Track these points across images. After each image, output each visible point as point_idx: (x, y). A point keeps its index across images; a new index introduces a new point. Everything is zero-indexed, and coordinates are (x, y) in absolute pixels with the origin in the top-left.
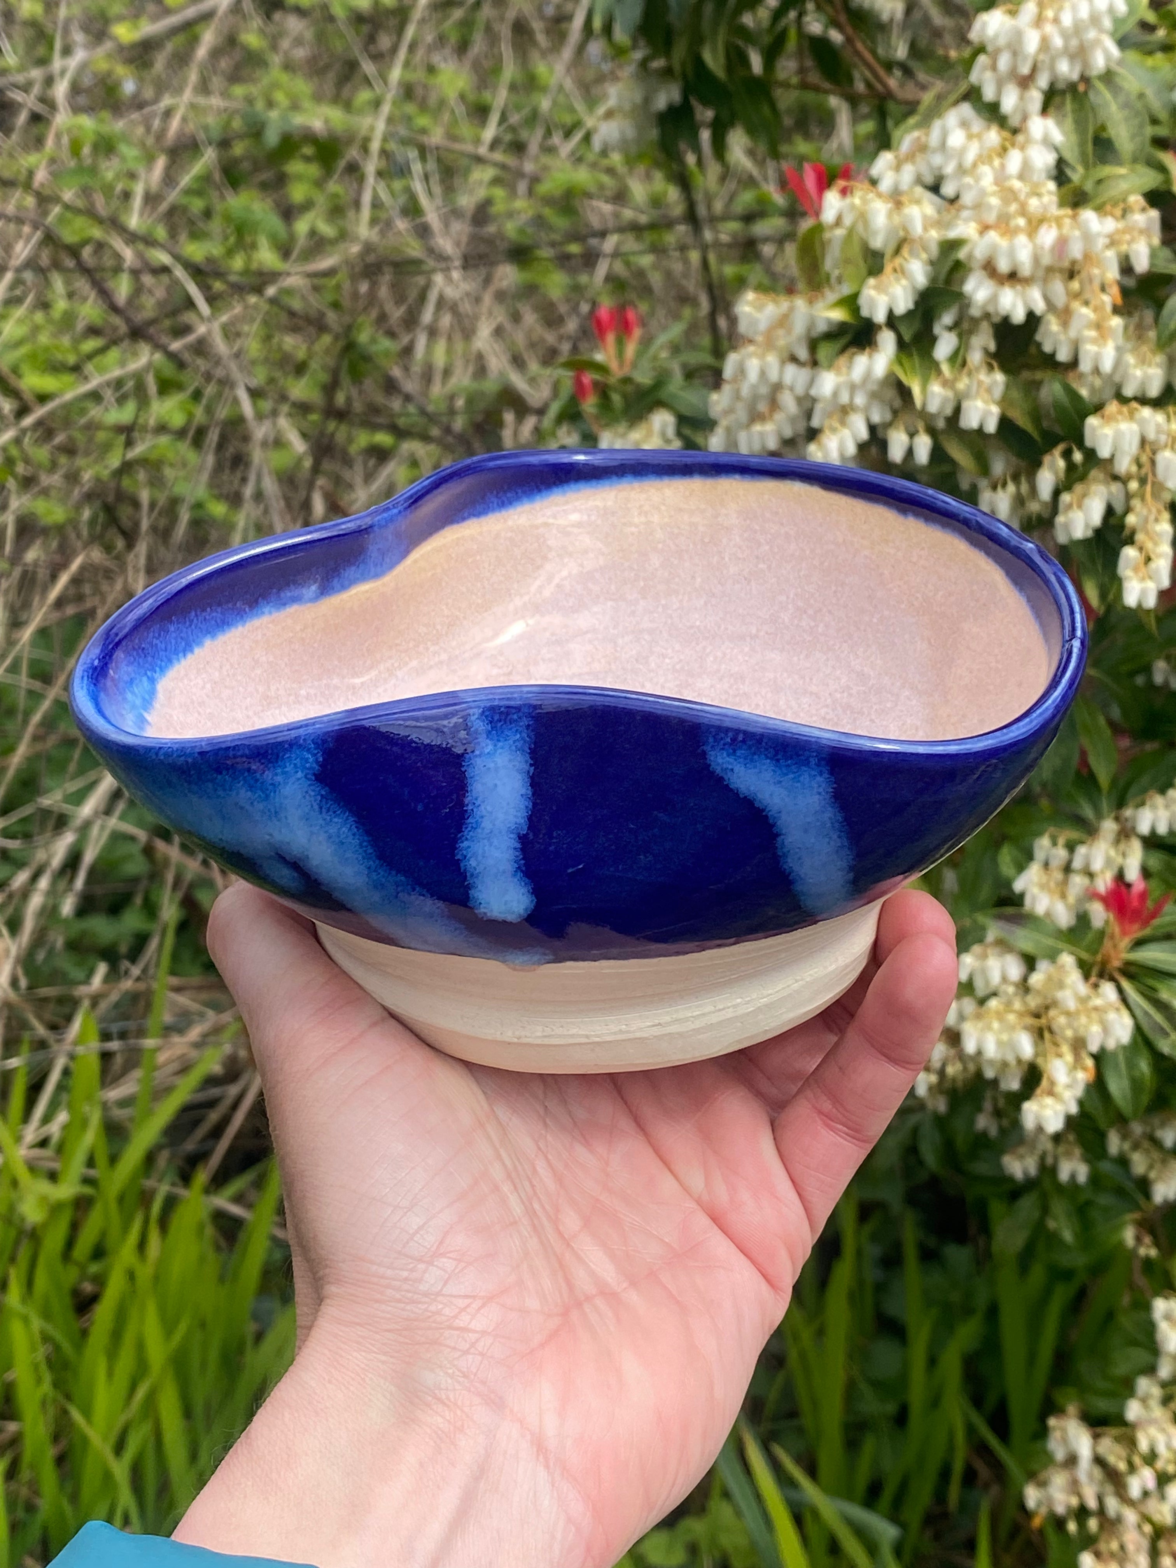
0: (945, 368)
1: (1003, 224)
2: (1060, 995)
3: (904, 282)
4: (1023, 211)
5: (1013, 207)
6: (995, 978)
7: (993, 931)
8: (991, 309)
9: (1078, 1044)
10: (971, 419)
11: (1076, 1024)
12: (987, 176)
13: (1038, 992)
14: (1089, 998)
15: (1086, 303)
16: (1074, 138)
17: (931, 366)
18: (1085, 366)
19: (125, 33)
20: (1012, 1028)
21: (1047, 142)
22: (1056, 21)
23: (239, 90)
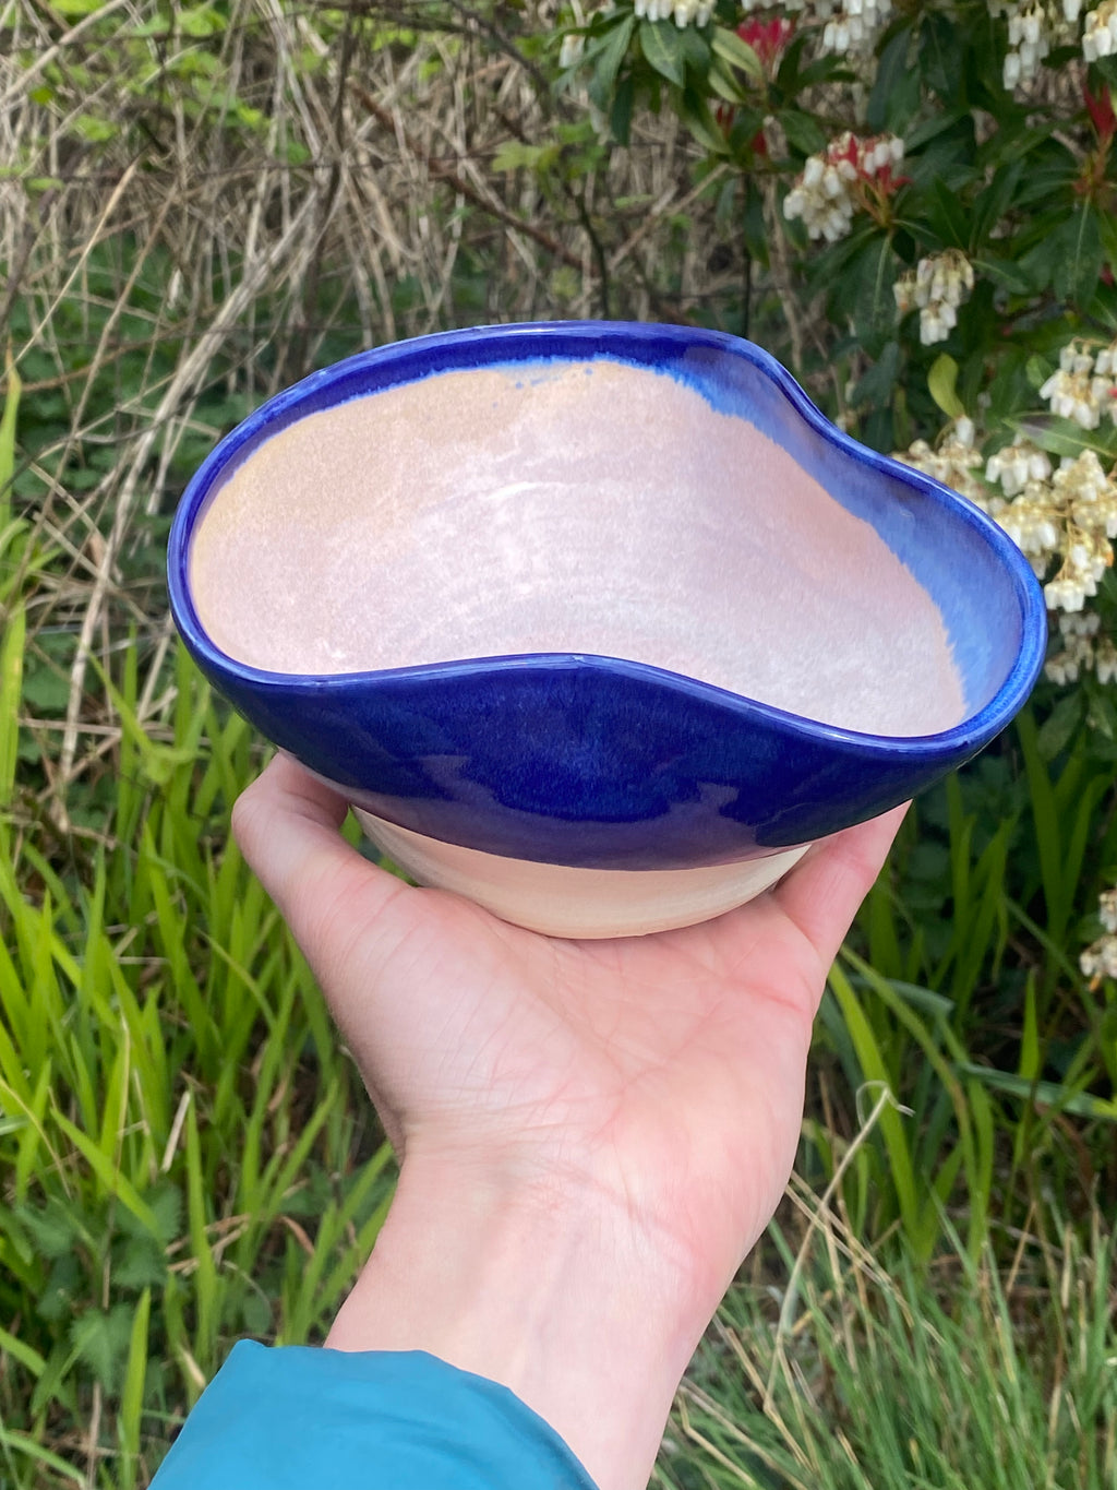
2: (1082, 489)
6: (1022, 477)
7: (1022, 434)
9: (1098, 531)
11: (1097, 513)
13: (1063, 488)
14: (1109, 490)
20: (1037, 521)
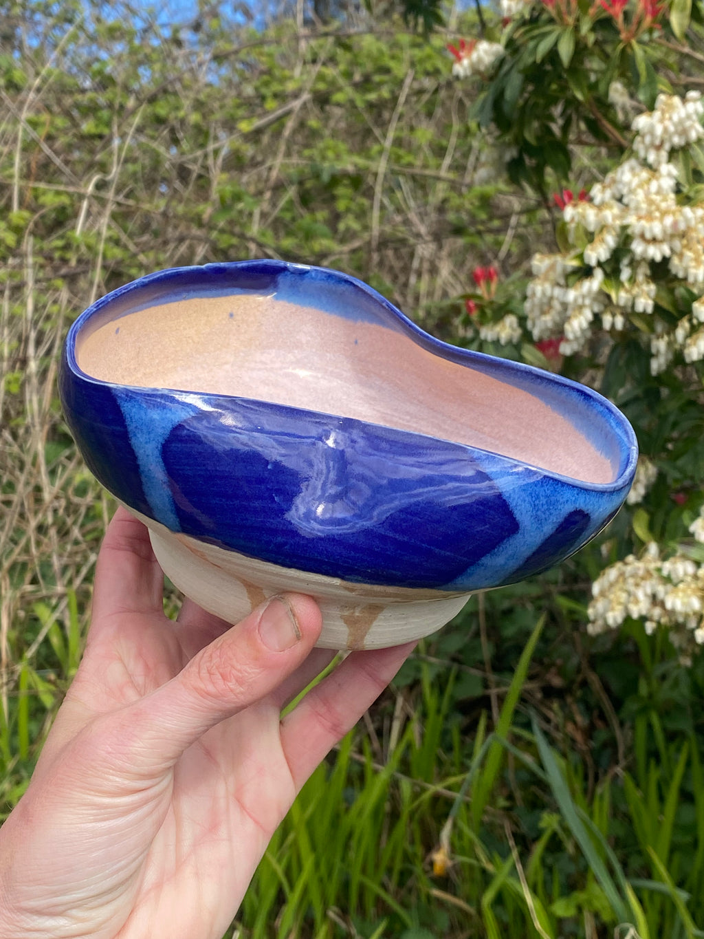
0: (627, 285)
1: (649, 217)
3: (604, 246)
4: (658, 209)
5: (653, 208)
6: (681, 573)
7: (680, 550)
8: (644, 256)
10: (640, 308)
12: (641, 195)
15: (690, 249)
16: (683, 172)
17: (620, 285)
18: (691, 279)
19: (245, 126)
20: (689, 596)
21: (670, 175)
22: (670, 119)
23: (307, 152)
